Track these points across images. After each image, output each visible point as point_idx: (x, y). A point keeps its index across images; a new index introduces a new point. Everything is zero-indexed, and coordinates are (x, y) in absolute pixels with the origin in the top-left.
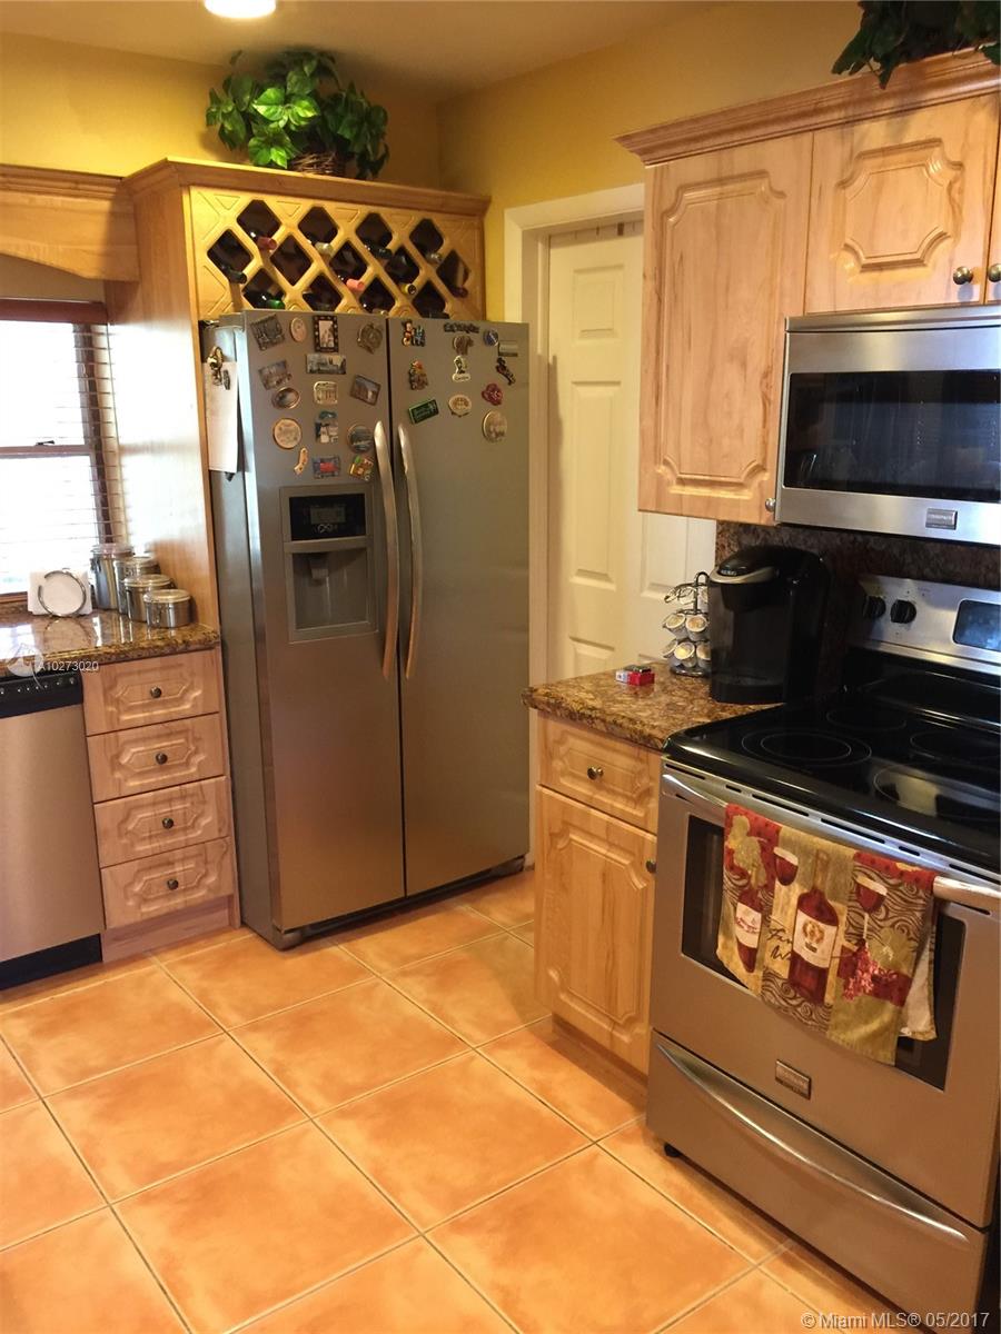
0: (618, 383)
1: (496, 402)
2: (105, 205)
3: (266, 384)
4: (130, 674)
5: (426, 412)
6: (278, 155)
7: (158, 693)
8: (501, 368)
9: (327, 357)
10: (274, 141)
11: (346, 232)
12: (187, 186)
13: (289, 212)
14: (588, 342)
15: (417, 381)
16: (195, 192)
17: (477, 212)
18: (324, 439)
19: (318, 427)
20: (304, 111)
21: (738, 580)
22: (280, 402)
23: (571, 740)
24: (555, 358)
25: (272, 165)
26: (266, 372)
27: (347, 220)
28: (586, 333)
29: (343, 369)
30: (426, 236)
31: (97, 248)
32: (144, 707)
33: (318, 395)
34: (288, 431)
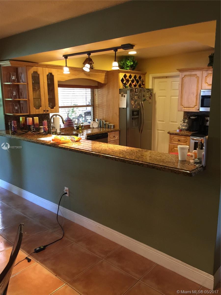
0: (166, 96)
1: (150, 99)
2: (105, 74)
3: (131, 97)
4: (112, 134)
5: (145, 100)
6: (128, 68)
7: (114, 136)
8: (151, 94)
9: (137, 93)
10: (127, 67)
11: (133, 78)
12: (119, 73)
13: (128, 75)
14: (160, 91)
15: (144, 96)
16: (120, 73)
17: (145, 74)
18: (136, 103)
19: (135, 102)
20: (132, 63)
21: (194, 118)
22: (132, 99)
23: (175, 137)
24: (155, 93)
25: (127, 70)
26: (131, 95)
27: (133, 75)
28: (160, 90)
29: (138, 95)
30: (140, 78)
31: (104, 79)
32: (113, 138)
33: (136, 98)
34: (133, 102)
